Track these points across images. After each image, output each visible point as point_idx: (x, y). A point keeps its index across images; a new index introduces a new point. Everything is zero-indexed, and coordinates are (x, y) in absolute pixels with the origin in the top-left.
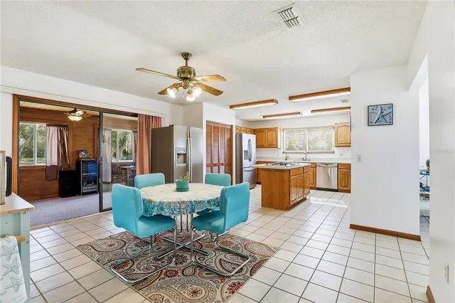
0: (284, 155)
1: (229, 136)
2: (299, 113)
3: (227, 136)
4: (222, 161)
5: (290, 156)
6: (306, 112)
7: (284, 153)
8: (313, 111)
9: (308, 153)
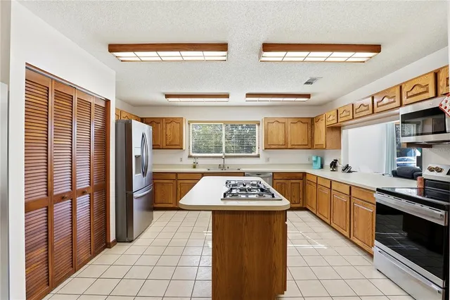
0: (191, 161)
1: (100, 124)
2: (227, 96)
3: (96, 125)
4: (83, 181)
5: (200, 161)
6: (238, 98)
7: (190, 157)
8: (249, 95)
9: (226, 157)
